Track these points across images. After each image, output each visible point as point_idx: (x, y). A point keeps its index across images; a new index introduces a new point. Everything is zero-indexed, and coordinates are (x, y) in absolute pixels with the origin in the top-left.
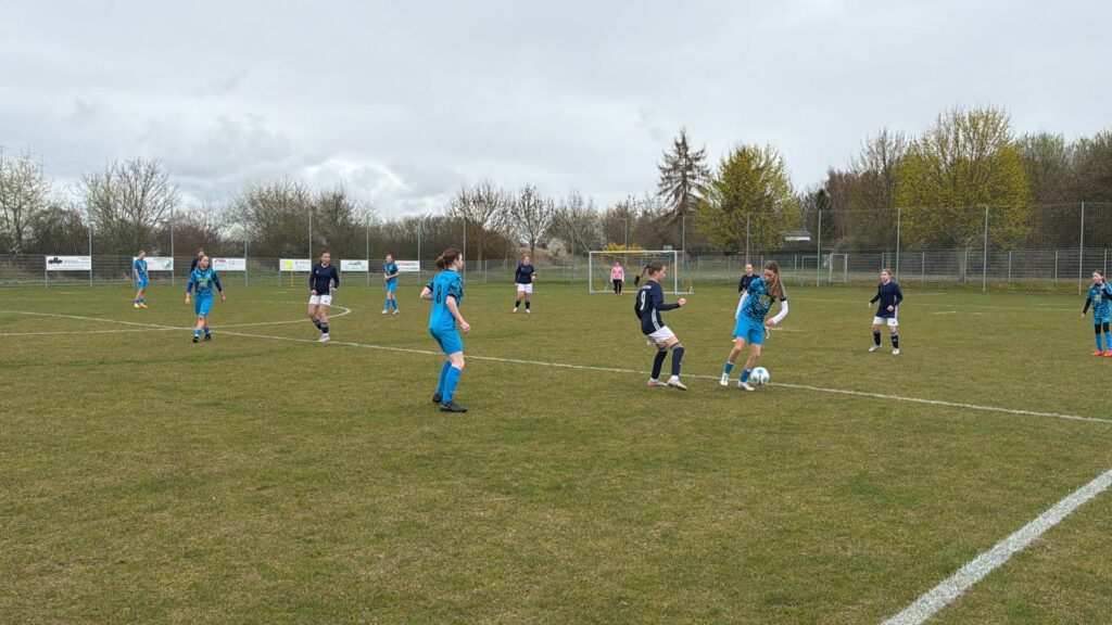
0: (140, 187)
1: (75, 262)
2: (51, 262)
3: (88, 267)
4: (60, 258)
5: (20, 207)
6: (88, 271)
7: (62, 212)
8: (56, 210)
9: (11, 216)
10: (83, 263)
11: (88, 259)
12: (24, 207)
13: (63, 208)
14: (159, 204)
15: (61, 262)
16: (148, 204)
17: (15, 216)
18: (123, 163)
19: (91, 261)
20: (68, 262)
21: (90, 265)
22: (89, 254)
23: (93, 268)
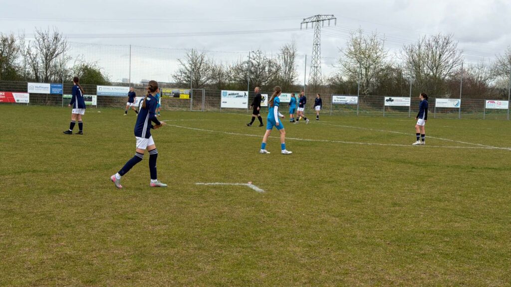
0: (438, 53)
1: (401, 101)
2: (387, 100)
3: (409, 105)
4: (392, 98)
5: (369, 67)
6: (408, 107)
7: (393, 70)
8: (389, 68)
9: (364, 72)
10: (405, 101)
11: (409, 99)
12: (372, 66)
13: (393, 67)
14: (449, 63)
15: (393, 100)
16: (443, 64)
17: (366, 71)
18: (429, 38)
19: (410, 100)
20: (397, 100)
21: (410, 102)
22: (409, 96)
23: (411, 105)
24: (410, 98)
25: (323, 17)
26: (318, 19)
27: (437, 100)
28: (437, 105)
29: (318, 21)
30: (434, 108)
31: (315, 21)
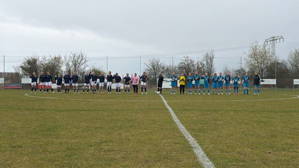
1: (270, 81)
2: (261, 81)
3: (275, 83)
4: (264, 80)
6: (275, 85)
10: (273, 82)
15: (264, 81)
19: (276, 81)
20: (267, 81)
21: (276, 82)
22: (275, 78)
23: (276, 83)
24: (276, 80)
25: (276, 38)
26: (274, 39)
27: (295, 80)
28: (295, 83)
29: (274, 40)
30: (293, 85)
31: (272, 40)
